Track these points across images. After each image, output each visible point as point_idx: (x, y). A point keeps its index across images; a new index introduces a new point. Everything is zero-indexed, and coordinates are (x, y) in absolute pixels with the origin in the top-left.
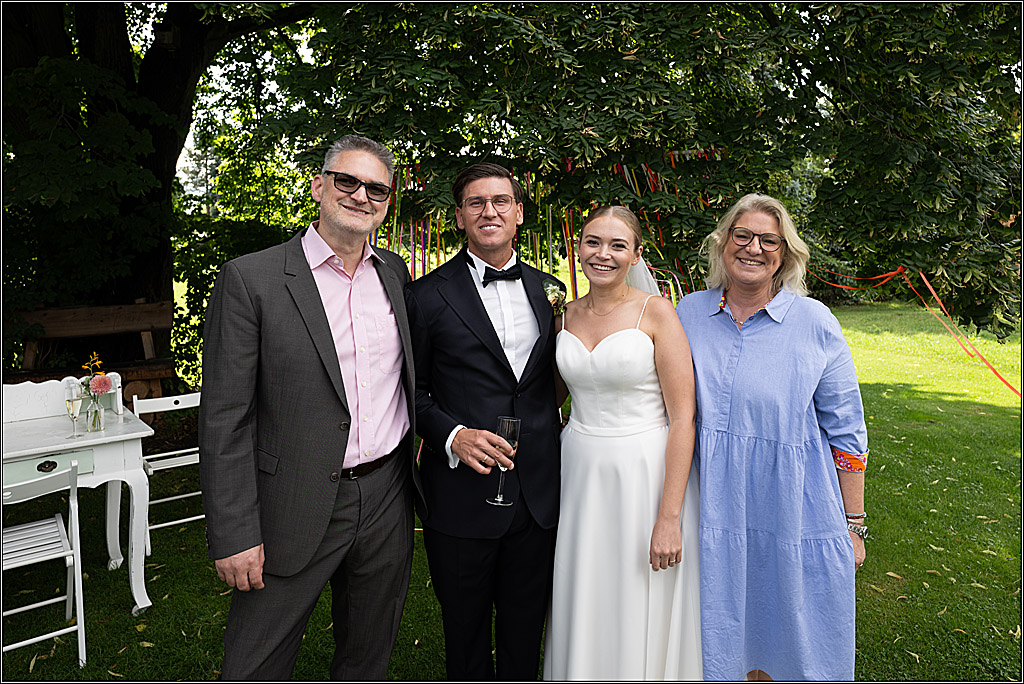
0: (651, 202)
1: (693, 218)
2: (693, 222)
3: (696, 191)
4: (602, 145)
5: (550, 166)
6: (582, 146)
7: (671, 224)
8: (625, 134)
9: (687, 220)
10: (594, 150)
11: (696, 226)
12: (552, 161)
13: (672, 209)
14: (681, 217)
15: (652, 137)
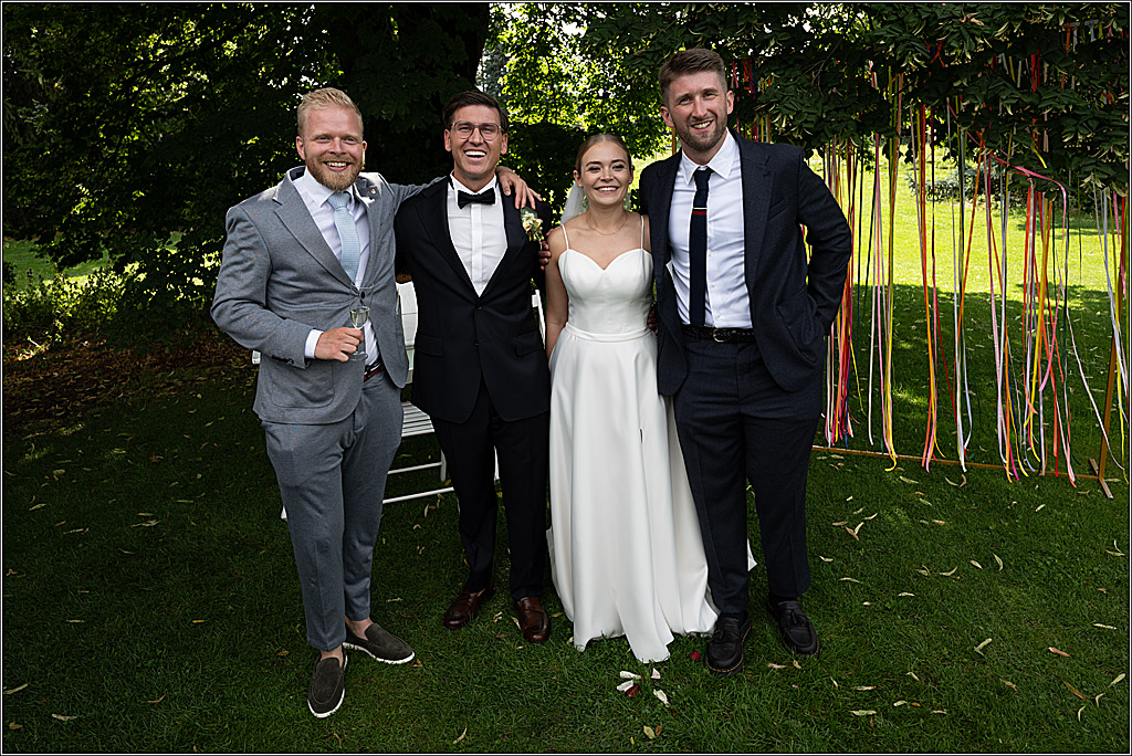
0: (1041, 101)
1: (1095, 118)
2: (1094, 124)
3: (1102, 84)
4: (987, 36)
5: (916, 63)
6: (961, 37)
7: (1063, 128)
8: (1019, 20)
9: (1086, 122)
10: (976, 42)
11: (1097, 128)
12: (918, 57)
13: (1067, 108)
14: (1077, 117)
15: (1055, 21)
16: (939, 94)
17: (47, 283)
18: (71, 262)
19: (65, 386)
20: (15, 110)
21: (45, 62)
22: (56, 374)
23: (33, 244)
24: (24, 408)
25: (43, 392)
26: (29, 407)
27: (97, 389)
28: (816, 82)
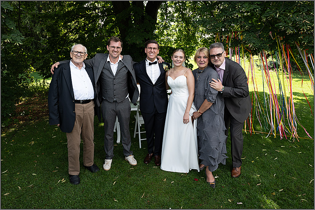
6: (304, 26)
16: (294, 40)
28: (257, 36)
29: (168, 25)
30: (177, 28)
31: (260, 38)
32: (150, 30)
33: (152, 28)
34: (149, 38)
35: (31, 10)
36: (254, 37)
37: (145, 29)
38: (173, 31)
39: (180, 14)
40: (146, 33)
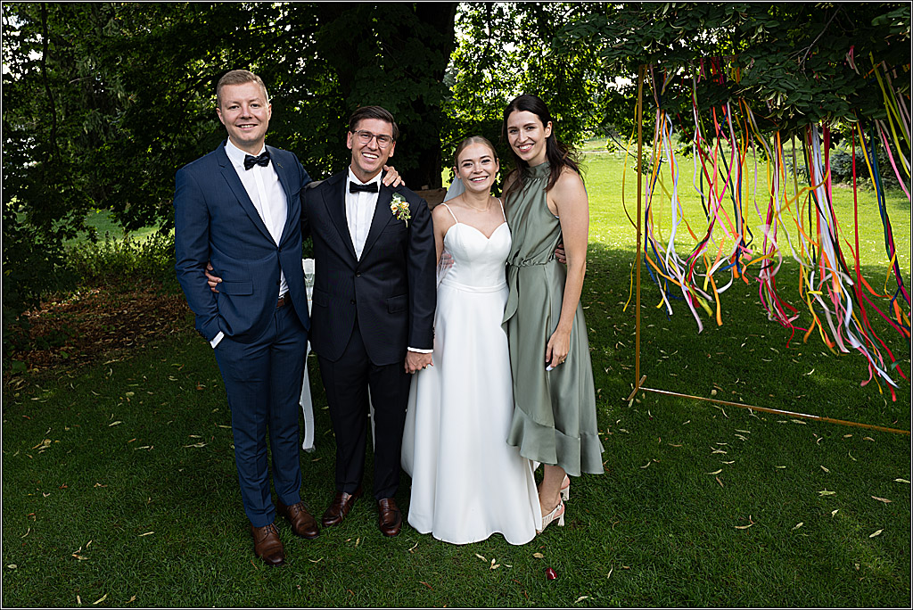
17: (118, 241)
18: (135, 226)
19: (133, 322)
20: (102, 117)
21: (127, 79)
22: (126, 312)
23: (109, 213)
24: (104, 339)
25: (117, 326)
26: (107, 338)
27: (155, 325)
28: (801, 67)
29: (497, 52)
30: (523, 62)
31: (809, 71)
32: (422, 69)
33: (430, 63)
34: (421, 96)
35: (78, 28)
36: (790, 70)
37: (410, 69)
38: (513, 70)
39: (534, 15)
40: (410, 80)
